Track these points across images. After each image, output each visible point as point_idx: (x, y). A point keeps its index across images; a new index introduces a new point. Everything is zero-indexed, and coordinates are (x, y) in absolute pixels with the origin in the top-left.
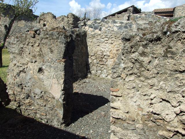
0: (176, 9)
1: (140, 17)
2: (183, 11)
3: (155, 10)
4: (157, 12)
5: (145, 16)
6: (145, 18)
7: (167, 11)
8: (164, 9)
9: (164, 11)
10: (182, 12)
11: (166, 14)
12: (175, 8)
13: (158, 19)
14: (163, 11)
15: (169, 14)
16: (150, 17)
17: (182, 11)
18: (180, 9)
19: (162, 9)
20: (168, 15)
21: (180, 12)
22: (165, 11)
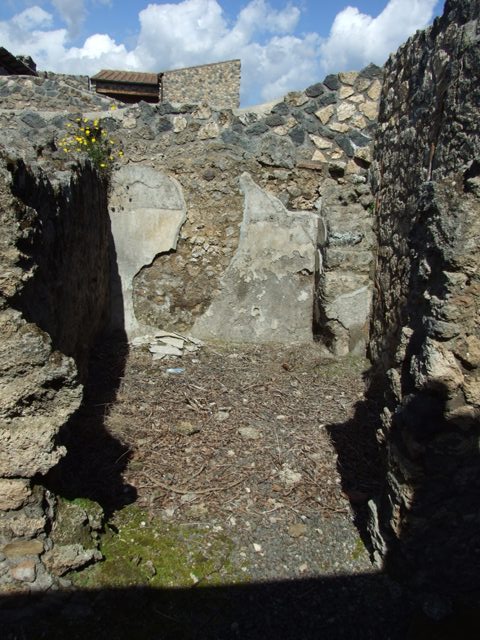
0: (164, 77)
1: (17, 90)
2: (186, 88)
3: (104, 72)
4: (109, 79)
5: (36, 86)
6: (37, 95)
7: (141, 81)
8: (133, 74)
9: (131, 81)
10: (184, 93)
11: (136, 90)
12: (162, 75)
13: (83, 103)
14: (127, 79)
15: (147, 91)
16: (53, 95)
17: (183, 87)
18: (177, 82)
19: (127, 73)
20: (146, 94)
21: (177, 89)
22: (135, 80)
